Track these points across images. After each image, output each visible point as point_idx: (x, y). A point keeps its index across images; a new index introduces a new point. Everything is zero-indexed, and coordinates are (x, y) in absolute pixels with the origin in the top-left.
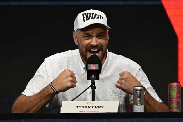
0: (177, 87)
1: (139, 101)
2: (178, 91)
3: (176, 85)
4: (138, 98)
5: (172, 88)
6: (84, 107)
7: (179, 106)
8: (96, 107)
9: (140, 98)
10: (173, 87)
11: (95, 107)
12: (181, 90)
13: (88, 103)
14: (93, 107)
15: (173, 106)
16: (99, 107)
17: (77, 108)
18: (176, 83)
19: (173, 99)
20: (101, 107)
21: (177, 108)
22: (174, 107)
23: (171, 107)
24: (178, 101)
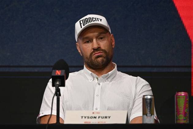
0: (185, 97)
1: (149, 111)
2: (186, 101)
3: (183, 95)
4: (148, 108)
5: (179, 98)
6: (90, 117)
7: (186, 117)
8: (103, 117)
9: (150, 108)
10: (181, 97)
11: (101, 117)
12: (188, 101)
13: (93, 113)
14: (99, 117)
15: (180, 117)
16: (106, 117)
17: (82, 118)
18: (183, 93)
19: (180, 109)
20: (108, 118)
21: (184, 120)
22: (181, 119)
23: (178, 119)
24: (186, 112)
